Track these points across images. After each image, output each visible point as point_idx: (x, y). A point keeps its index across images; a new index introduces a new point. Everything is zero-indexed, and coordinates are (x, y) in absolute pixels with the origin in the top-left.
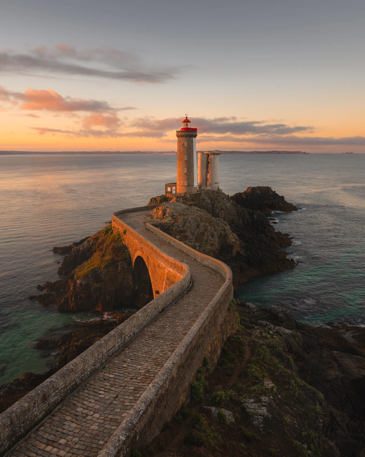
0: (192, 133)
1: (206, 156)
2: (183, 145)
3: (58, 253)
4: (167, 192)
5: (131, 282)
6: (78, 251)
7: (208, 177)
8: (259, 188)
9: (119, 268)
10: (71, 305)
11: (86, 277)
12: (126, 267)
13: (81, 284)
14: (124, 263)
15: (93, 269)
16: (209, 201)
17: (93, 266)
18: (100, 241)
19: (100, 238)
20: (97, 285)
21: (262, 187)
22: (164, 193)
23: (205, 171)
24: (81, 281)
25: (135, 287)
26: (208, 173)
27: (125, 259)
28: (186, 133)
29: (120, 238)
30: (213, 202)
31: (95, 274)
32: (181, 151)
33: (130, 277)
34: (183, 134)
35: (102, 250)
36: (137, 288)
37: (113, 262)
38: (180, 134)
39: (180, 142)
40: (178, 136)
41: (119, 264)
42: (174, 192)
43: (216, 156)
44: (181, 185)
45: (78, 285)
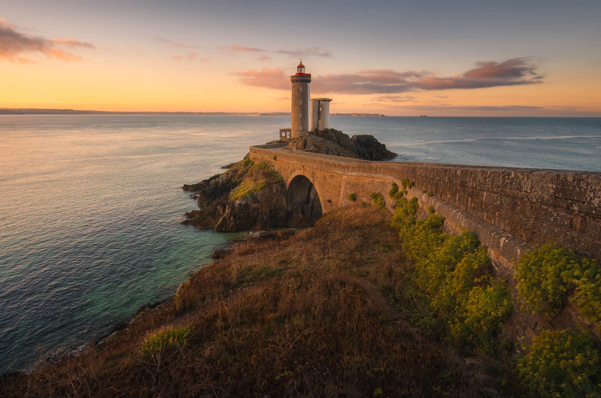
0: (307, 79)
1: (318, 103)
2: (299, 90)
3: (190, 190)
4: (281, 136)
5: (285, 204)
6: (217, 184)
7: (320, 123)
8: (364, 136)
9: (274, 190)
10: (229, 225)
11: (244, 197)
12: (280, 189)
13: (240, 205)
14: (278, 186)
15: (249, 192)
16: (335, 138)
17: (248, 188)
18: (239, 173)
19: (240, 170)
20: (255, 205)
21: (367, 135)
22: (279, 139)
23: (316, 117)
24: (241, 201)
25: (288, 207)
26: (320, 119)
27: (279, 182)
28: (301, 78)
29: (266, 165)
30: (339, 140)
31: (252, 196)
32: (296, 96)
33: (284, 198)
34: (298, 78)
35: (252, 175)
36: (290, 209)
37: (268, 185)
38: (295, 78)
39: (295, 87)
40: (292, 81)
41: (274, 186)
42: (288, 137)
43: (327, 102)
44: (296, 129)
45: (237, 205)
